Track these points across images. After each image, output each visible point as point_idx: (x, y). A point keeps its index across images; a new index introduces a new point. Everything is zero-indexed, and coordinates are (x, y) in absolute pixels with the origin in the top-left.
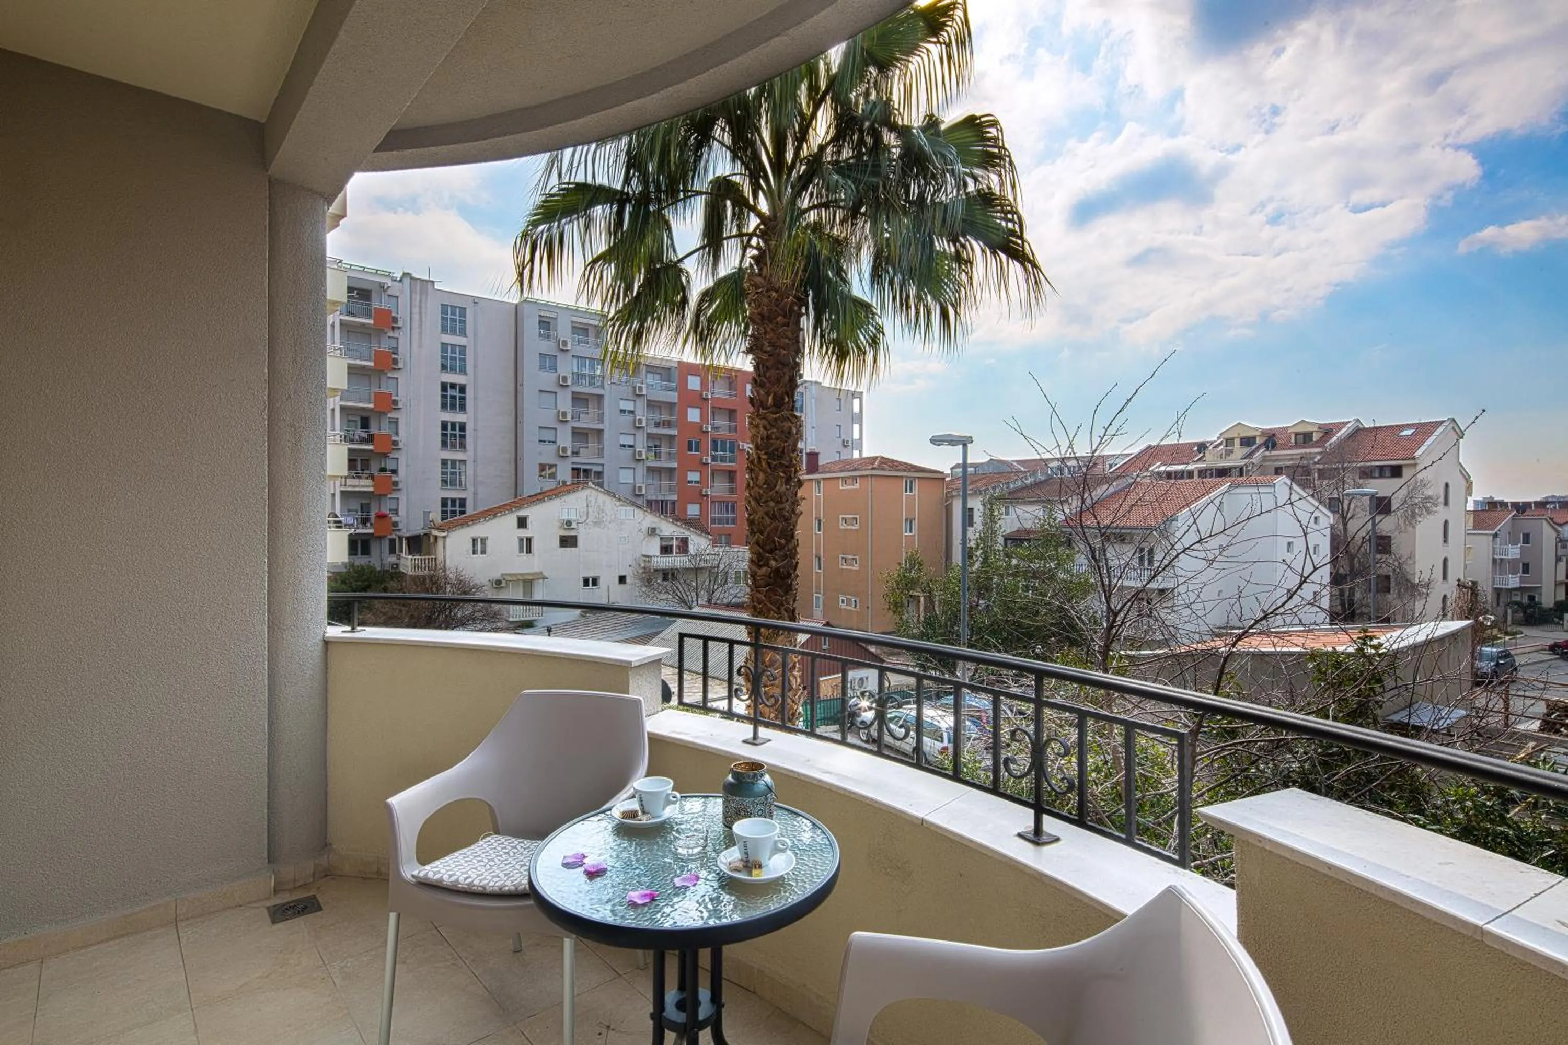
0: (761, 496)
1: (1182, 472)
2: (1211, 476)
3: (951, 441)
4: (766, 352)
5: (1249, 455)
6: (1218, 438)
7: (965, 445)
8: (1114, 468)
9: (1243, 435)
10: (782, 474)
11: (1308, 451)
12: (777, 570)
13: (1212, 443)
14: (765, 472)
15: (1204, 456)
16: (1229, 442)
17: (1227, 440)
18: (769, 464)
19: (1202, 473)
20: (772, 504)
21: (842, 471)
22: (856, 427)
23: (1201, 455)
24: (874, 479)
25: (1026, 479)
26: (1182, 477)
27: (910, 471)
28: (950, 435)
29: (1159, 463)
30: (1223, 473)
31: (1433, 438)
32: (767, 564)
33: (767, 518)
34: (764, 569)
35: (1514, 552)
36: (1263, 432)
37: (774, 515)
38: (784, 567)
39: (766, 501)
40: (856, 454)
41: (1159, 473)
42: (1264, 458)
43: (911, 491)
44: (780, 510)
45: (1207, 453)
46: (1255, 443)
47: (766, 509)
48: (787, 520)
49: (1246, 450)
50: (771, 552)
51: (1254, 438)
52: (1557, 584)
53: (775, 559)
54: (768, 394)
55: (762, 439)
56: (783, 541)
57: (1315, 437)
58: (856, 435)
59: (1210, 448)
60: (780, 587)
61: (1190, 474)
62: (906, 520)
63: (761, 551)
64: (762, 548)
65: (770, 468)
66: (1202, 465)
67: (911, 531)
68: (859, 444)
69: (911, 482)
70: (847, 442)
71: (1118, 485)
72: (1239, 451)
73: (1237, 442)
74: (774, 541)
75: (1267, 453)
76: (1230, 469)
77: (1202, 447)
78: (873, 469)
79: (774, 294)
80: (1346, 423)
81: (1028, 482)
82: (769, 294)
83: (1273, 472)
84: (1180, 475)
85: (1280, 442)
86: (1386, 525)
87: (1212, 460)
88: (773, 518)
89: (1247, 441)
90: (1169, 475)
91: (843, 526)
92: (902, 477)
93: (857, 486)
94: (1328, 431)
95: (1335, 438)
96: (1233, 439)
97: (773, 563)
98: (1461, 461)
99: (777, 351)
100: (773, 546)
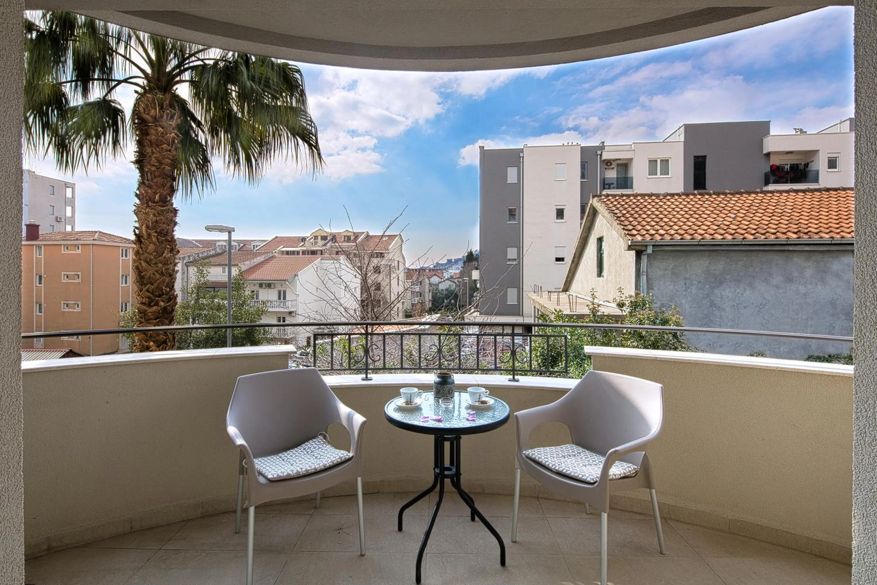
0: (151, 260)
1: (294, 252)
2: (308, 254)
3: (221, 229)
4: (153, 165)
5: (325, 245)
6: (311, 235)
7: (230, 233)
8: (258, 248)
9: (322, 235)
10: (168, 246)
11: (350, 244)
12: (165, 309)
13: (308, 237)
14: (155, 244)
15: (304, 244)
16: (316, 237)
17: (315, 237)
18: (158, 239)
19: (304, 253)
20: (160, 265)
21: (63, 240)
22: (69, 209)
23: (303, 243)
24: (94, 247)
25: (210, 252)
26: (294, 254)
27: (125, 243)
28: (220, 226)
29: (282, 246)
30: (314, 253)
31: (394, 242)
32: (157, 304)
33: (157, 274)
34: (155, 308)
35: (417, 289)
36: (331, 234)
37: (162, 272)
38: (169, 306)
39: (155, 264)
40: (69, 228)
41: (283, 252)
42: (331, 247)
43: (126, 256)
44: (166, 269)
45: (306, 242)
46: (327, 239)
47: (156, 269)
48: (171, 275)
49: (324, 242)
50: (160, 296)
51: (327, 236)
52: (429, 301)
53: (163, 301)
54: (155, 193)
55: (152, 223)
56: (168, 290)
57: (352, 238)
58: (69, 213)
59: (307, 240)
60: (166, 319)
61: (298, 253)
62: (123, 276)
63: (152, 296)
64: (152, 294)
65: (159, 242)
66: (304, 249)
67: (126, 283)
68: (72, 220)
69: (126, 250)
70: (60, 218)
71: (265, 257)
72: (320, 242)
73: (319, 238)
74: (162, 290)
75: (333, 244)
76: (317, 251)
77: (303, 239)
78: (94, 240)
79: (161, 129)
80: (363, 233)
81: (211, 253)
82: (157, 128)
83: (335, 253)
84: (293, 253)
85: (338, 239)
86: (380, 278)
87: (308, 246)
88: (162, 274)
89: (324, 238)
90: (288, 253)
91: (65, 280)
92: (119, 246)
93: (79, 251)
94: (357, 236)
95: (359, 239)
96: (317, 236)
97: (162, 304)
98: (403, 252)
99: (163, 166)
100: (161, 293)
